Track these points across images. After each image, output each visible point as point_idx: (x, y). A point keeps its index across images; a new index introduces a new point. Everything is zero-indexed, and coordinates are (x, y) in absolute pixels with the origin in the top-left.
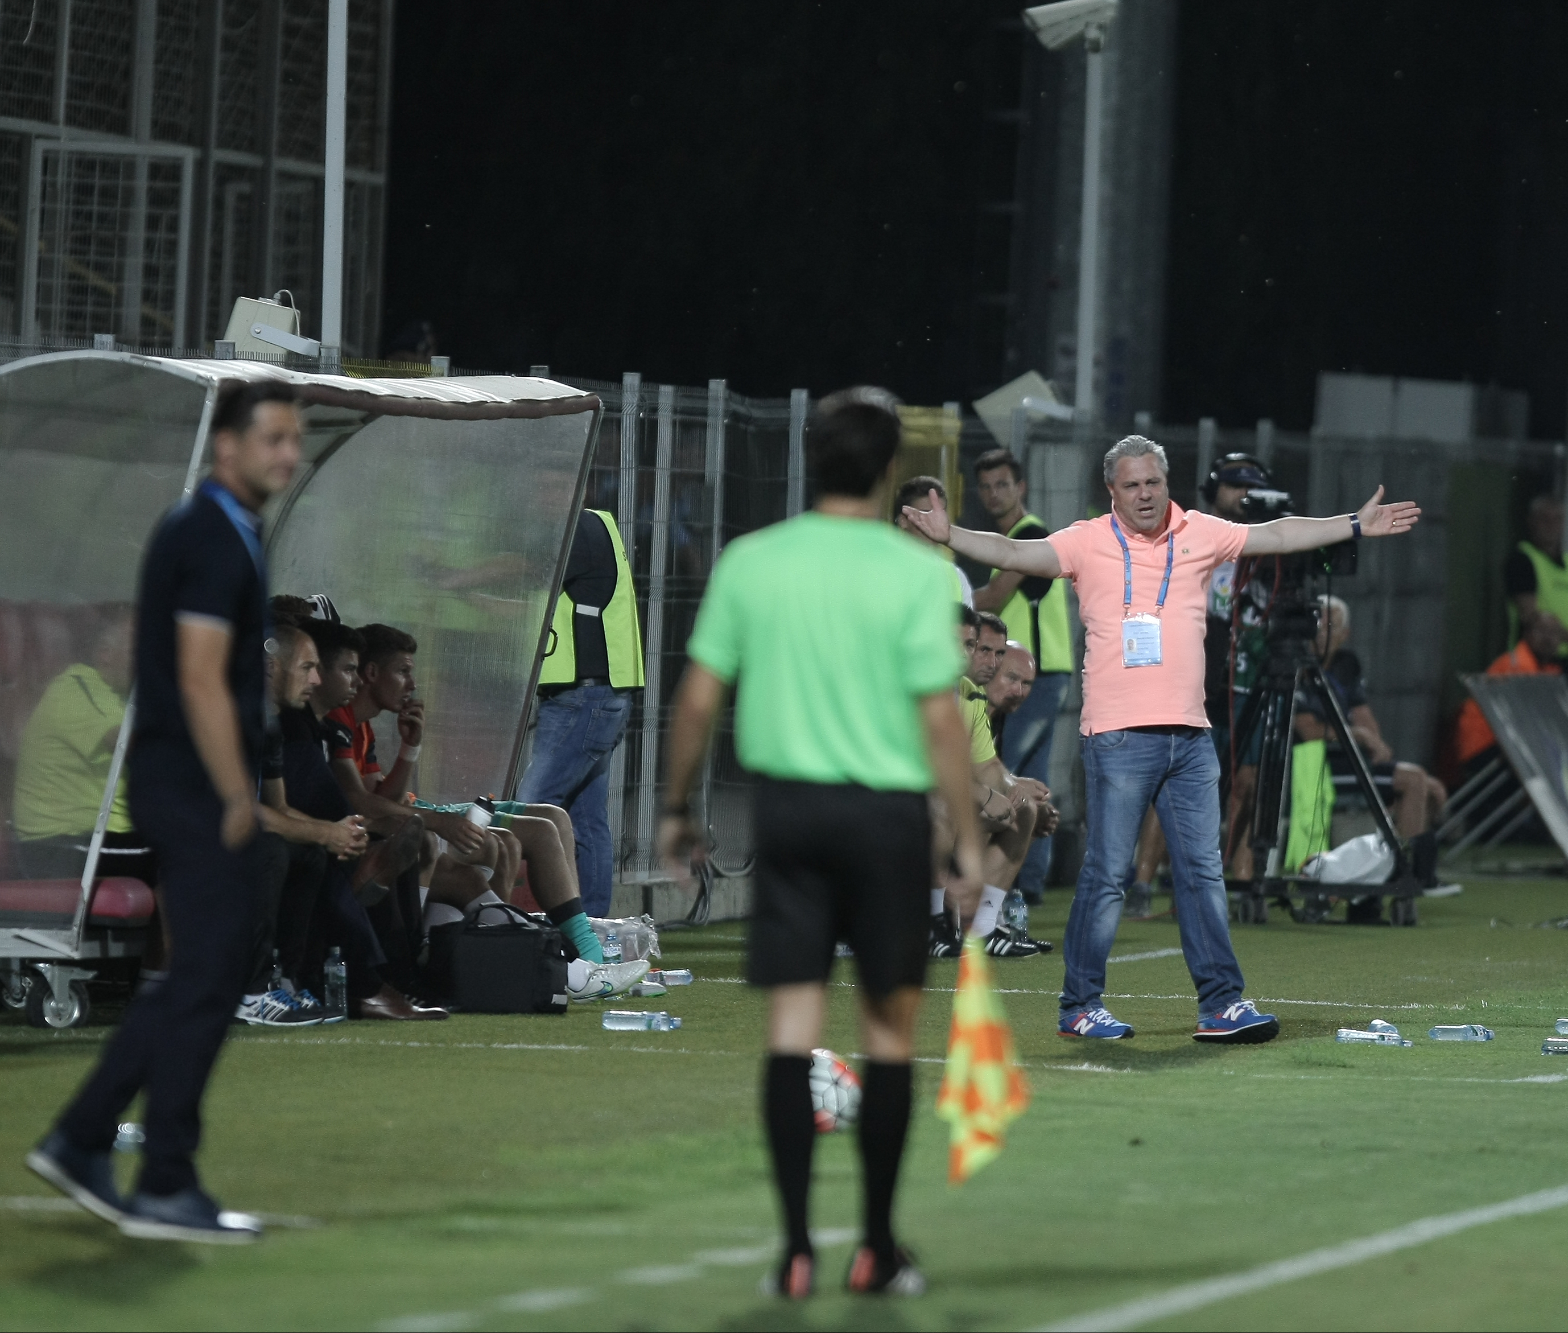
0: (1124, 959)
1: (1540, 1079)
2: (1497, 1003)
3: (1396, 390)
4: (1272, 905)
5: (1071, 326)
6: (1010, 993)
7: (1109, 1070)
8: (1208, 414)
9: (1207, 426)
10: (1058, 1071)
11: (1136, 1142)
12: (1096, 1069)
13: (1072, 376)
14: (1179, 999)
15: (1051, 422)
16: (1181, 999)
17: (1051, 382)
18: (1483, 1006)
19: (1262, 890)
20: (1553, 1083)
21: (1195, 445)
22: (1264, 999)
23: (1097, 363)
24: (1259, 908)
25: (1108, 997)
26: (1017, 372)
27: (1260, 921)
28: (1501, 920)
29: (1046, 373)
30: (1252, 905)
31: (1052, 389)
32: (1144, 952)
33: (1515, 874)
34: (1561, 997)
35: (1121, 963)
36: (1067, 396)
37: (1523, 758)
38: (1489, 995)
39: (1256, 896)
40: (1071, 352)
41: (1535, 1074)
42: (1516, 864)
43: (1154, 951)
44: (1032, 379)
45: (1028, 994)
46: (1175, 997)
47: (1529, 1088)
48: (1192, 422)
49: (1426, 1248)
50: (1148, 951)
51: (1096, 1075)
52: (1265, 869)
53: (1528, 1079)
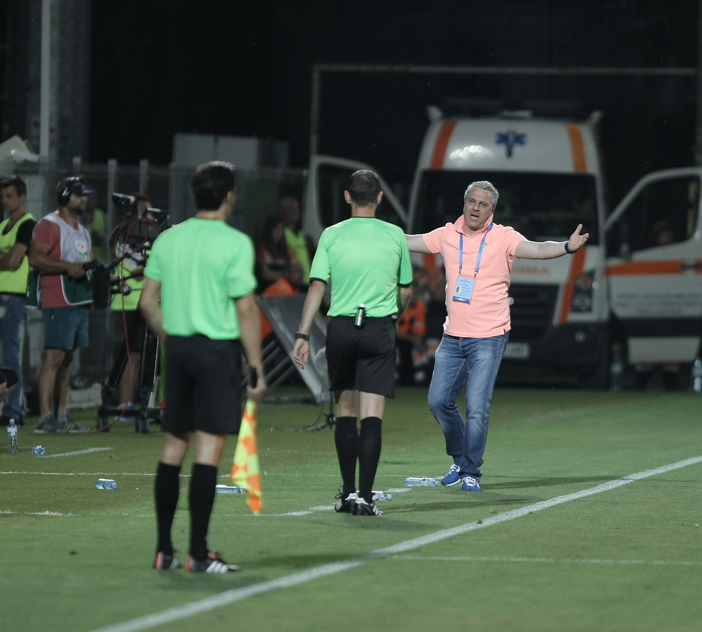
0: (70, 454)
1: (295, 514)
2: (273, 473)
3: (216, 142)
4: (151, 423)
5: (37, 110)
6: (7, 474)
7: (60, 514)
8: (113, 157)
9: (112, 163)
10: (32, 515)
11: (73, 553)
12: (53, 514)
13: (38, 137)
14: (100, 475)
15: (26, 163)
16: (101, 475)
17: (26, 141)
18: (265, 475)
19: (146, 415)
20: (301, 516)
21: (106, 174)
22: (146, 474)
23: (51, 130)
24: (144, 425)
25: (61, 475)
26: (9, 136)
27: (145, 431)
28: (276, 428)
29: (23, 137)
30: (140, 423)
31: (27, 145)
32: (82, 450)
33: (285, 403)
34: (308, 469)
35: (69, 456)
36: (36, 149)
37: (287, 339)
38: (268, 469)
39: (143, 418)
40: (37, 125)
41: (292, 511)
42: (285, 398)
43: (87, 449)
44: (16, 139)
45: (17, 474)
46: (97, 474)
47: (289, 519)
48: (104, 161)
49: (229, 607)
50: (84, 449)
51: (53, 517)
52: (147, 403)
53: (289, 514)
